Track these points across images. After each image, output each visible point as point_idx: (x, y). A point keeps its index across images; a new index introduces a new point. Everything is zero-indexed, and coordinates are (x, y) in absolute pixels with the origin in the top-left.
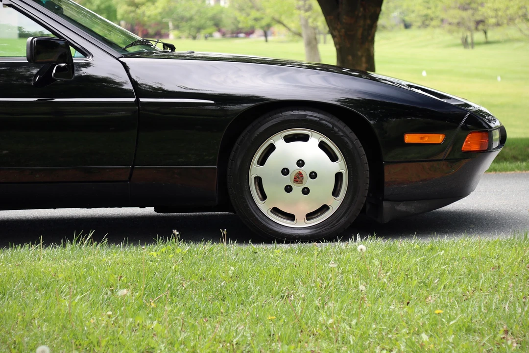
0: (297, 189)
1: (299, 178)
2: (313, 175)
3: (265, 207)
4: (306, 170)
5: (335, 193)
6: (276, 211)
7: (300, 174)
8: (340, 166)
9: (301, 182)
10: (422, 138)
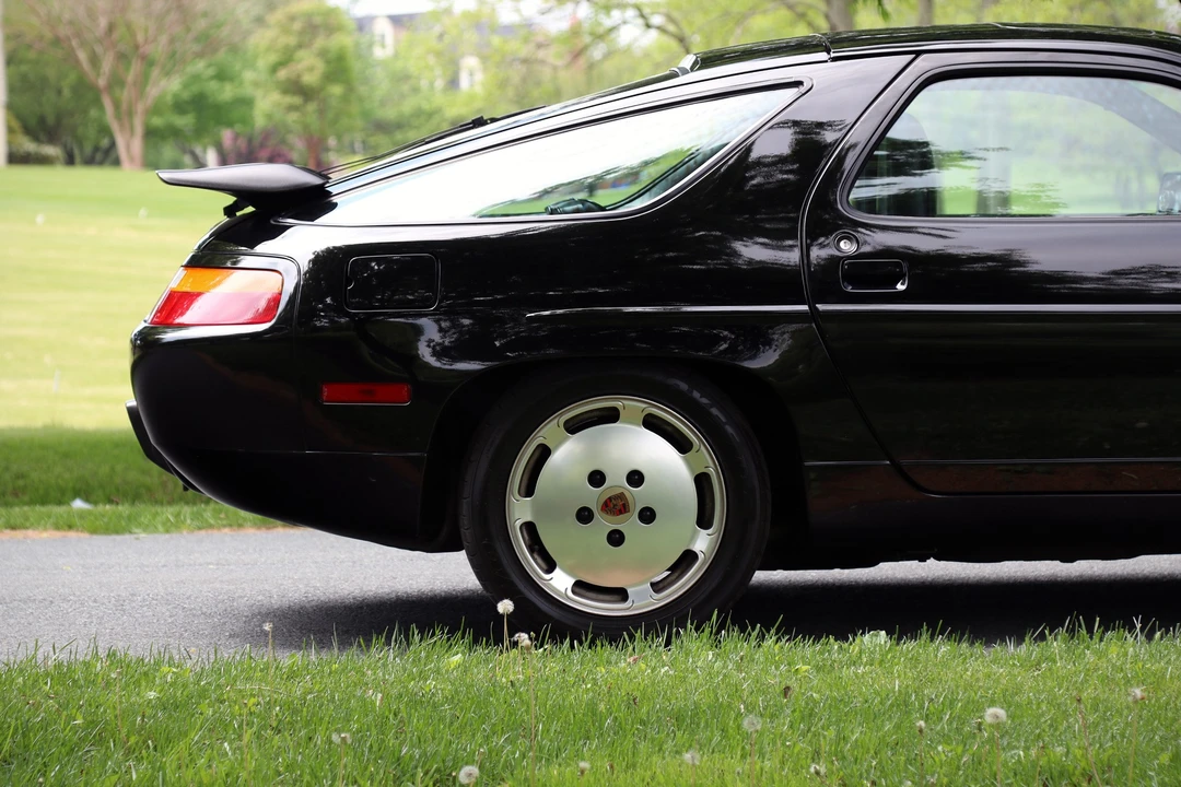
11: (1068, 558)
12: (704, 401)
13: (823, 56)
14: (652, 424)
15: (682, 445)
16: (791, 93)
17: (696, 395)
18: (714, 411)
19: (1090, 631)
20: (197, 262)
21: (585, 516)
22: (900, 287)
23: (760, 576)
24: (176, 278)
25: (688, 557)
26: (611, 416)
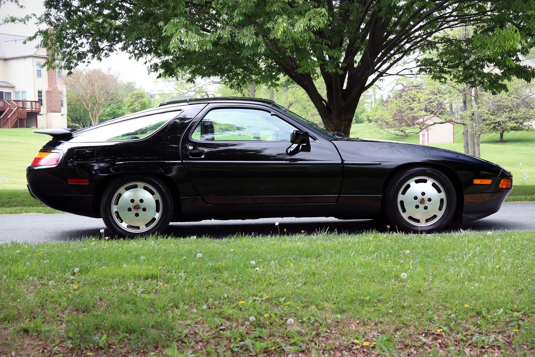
0: (422, 207)
1: (422, 201)
2: (430, 200)
3: (405, 216)
4: (426, 197)
5: (440, 209)
6: (410, 218)
7: (423, 199)
8: (443, 195)
9: (424, 203)
10: (481, 182)
11: (243, 219)
12: (158, 183)
13: (187, 104)
14: (145, 188)
15: (152, 193)
16: (180, 112)
17: (155, 181)
18: (160, 185)
19: (242, 235)
20: (41, 151)
21: (130, 210)
22: (203, 157)
23: (171, 223)
24: (36, 154)
25: (154, 219)
26: (136, 187)
